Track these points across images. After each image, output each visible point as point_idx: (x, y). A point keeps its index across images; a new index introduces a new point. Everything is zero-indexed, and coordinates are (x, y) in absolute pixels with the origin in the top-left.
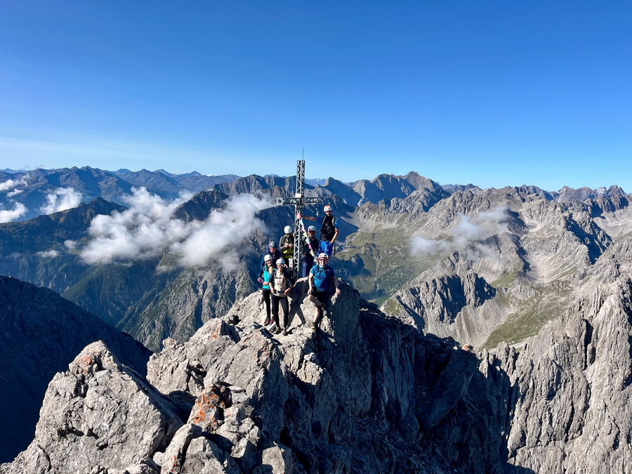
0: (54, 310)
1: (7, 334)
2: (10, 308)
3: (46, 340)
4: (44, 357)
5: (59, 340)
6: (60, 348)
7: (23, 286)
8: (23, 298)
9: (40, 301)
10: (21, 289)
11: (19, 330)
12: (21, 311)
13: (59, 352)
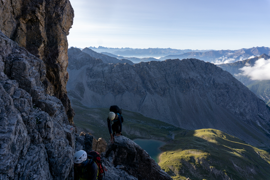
0: (228, 80)
1: (207, 84)
2: (210, 75)
3: (222, 91)
4: (220, 97)
5: (228, 92)
6: (228, 95)
7: (217, 68)
8: (216, 73)
9: (223, 75)
10: (216, 69)
11: (212, 84)
12: (214, 77)
13: (227, 97)
